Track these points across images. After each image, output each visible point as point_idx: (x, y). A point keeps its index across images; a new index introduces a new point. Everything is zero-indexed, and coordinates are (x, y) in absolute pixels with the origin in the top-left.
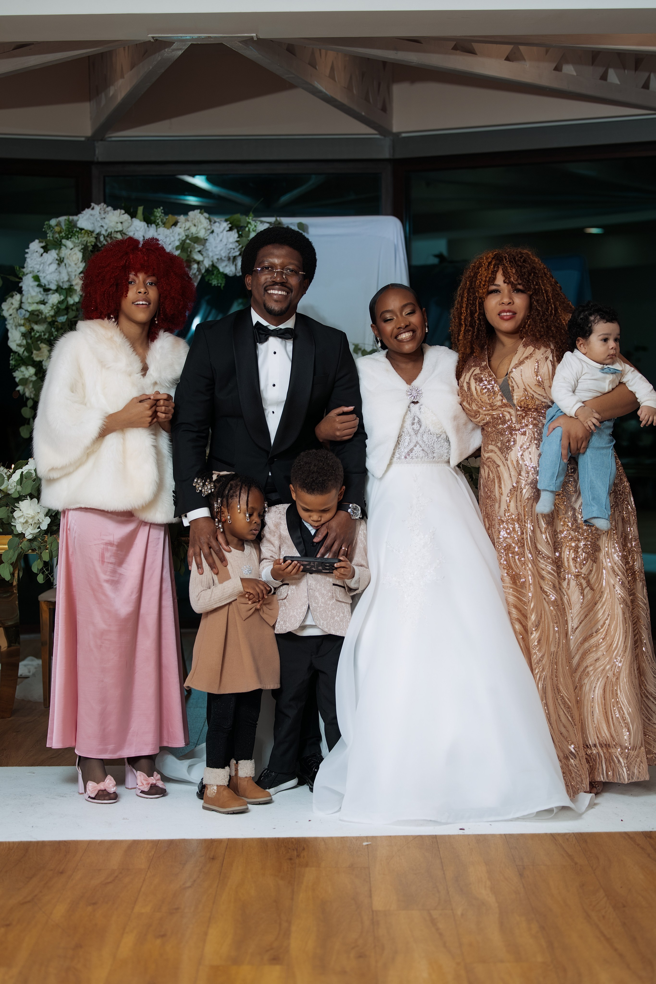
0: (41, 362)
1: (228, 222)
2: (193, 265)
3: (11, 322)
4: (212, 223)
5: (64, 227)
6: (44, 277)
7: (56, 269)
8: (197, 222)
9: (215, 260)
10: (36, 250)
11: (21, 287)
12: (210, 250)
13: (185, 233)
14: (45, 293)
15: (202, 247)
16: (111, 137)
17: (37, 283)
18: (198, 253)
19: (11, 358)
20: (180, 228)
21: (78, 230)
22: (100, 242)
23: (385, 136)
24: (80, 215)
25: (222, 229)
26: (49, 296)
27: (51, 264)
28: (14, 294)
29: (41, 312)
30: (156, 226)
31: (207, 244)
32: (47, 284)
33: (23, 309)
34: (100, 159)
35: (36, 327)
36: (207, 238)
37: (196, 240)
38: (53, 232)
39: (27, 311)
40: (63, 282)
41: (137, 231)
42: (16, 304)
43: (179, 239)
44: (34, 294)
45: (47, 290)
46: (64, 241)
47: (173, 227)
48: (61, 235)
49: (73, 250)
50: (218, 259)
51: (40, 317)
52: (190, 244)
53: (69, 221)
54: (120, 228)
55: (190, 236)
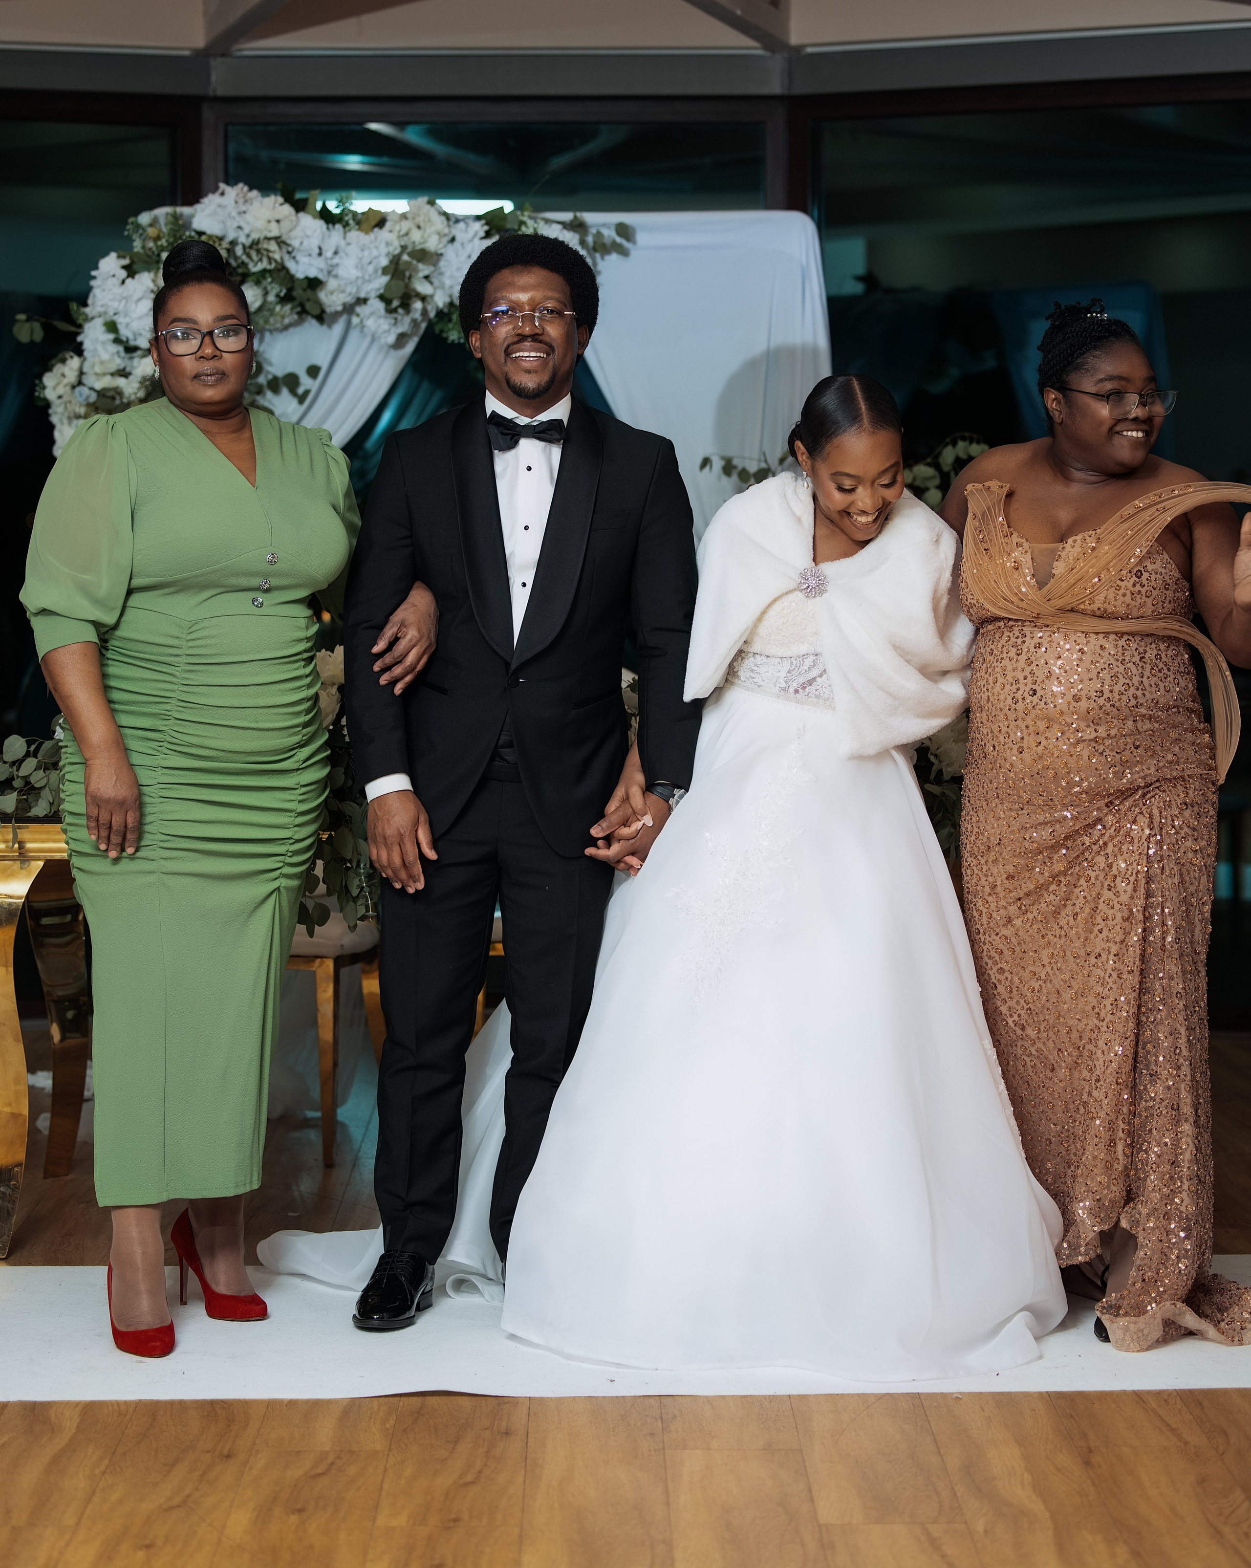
1: (483, 222)
2: (415, 302)
3: (60, 410)
4: (451, 223)
5: (165, 229)
6: (127, 325)
8: (424, 221)
10: (112, 273)
11: (81, 344)
12: (448, 274)
13: (400, 241)
14: (128, 355)
15: (432, 268)
16: (240, 50)
17: (112, 336)
18: (424, 280)
20: (391, 231)
21: (193, 234)
22: (236, 258)
23: (773, 52)
24: (198, 207)
25: (471, 233)
26: (136, 361)
27: (139, 300)
28: (67, 356)
29: (118, 392)
30: (344, 227)
31: (442, 264)
32: (131, 336)
33: (84, 385)
34: (220, 92)
36: (442, 251)
37: (422, 255)
38: (143, 237)
39: (92, 389)
41: (308, 237)
42: (71, 376)
43: (387, 255)
44: (105, 356)
45: (130, 349)
47: (376, 230)
48: (159, 243)
51: (118, 402)
52: (408, 264)
53: (176, 217)
54: (274, 231)
55: (410, 249)
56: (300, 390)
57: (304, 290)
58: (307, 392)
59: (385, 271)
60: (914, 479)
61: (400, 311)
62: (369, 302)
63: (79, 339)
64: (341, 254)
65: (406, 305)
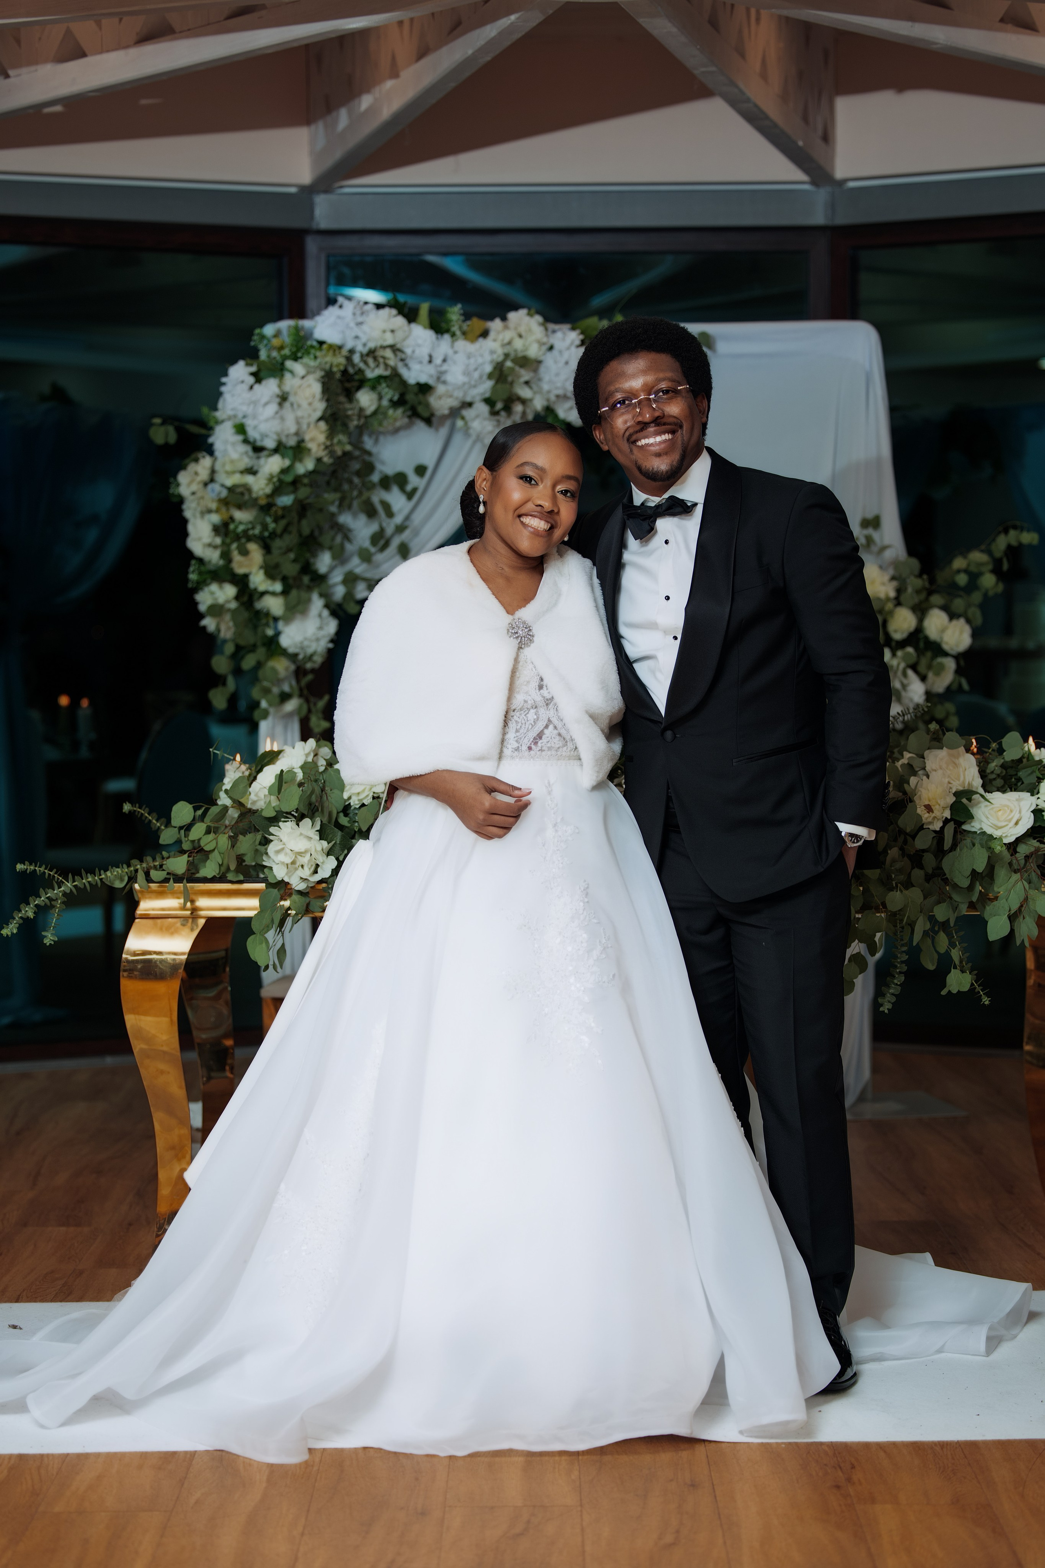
0: (246, 576)
1: (578, 332)
2: (517, 405)
3: (193, 505)
4: (549, 333)
5: (288, 340)
6: (255, 427)
7: (277, 413)
8: (524, 330)
9: (553, 398)
10: (241, 379)
11: (212, 445)
12: (546, 379)
13: (503, 349)
14: (256, 455)
15: (533, 374)
16: (344, 187)
17: (240, 438)
18: (525, 385)
19: (191, 569)
20: (495, 340)
21: (315, 344)
22: (353, 365)
23: (823, 186)
24: (318, 319)
25: (568, 342)
26: (262, 461)
27: (266, 404)
28: (200, 455)
29: (247, 489)
30: (452, 337)
31: (542, 369)
32: (259, 438)
33: (216, 482)
34: (324, 225)
35: (239, 515)
36: (542, 358)
37: (524, 362)
38: (268, 347)
39: (223, 486)
40: (287, 436)
41: (419, 346)
42: (204, 474)
43: (492, 362)
44: (234, 456)
45: (258, 449)
46: (289, 364)
47: (481, 340)
48: (283, 352)
49: (305, 379)
50: (558, 396)
51: (246, 497)
52: (512, 370)
53: (297, 329)
54: (389, 340)
55: (512, 355)
56: (409, 488)
57: (416, 394)
58: (415, 490)
59: (490, 376)
60: (968, 565)
61: (503, 413)
62: (476, 406)
63: (210, 440)
64: (449, 362)
65: (508, 409)
